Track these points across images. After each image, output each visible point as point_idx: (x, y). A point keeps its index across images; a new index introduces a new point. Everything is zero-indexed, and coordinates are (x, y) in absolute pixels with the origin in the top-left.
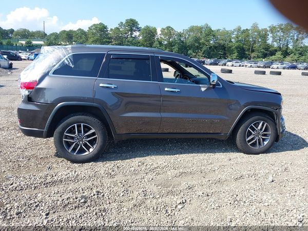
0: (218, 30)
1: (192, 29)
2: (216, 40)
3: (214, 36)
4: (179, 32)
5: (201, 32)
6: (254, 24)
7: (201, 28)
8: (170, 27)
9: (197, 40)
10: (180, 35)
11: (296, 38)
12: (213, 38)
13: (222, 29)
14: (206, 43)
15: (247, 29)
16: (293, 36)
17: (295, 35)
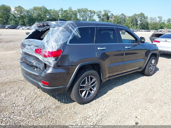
0: (51, 10)
1: (35, 9)
2: (50, 16)
3: (49, 13)
4: (27, 10)
5: (41, 11)
6: (70, 8)
7: (41, 8)
8: (20, 6)
9: (39, 15)
10: (28, 12)
11: (90, 16)
12: (49, 15)
13: (53, 9)
14: (45, 17)
15: (66, 10)
16: (89, 15)
17: (90, 14)
